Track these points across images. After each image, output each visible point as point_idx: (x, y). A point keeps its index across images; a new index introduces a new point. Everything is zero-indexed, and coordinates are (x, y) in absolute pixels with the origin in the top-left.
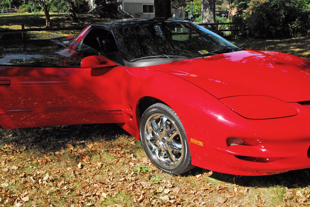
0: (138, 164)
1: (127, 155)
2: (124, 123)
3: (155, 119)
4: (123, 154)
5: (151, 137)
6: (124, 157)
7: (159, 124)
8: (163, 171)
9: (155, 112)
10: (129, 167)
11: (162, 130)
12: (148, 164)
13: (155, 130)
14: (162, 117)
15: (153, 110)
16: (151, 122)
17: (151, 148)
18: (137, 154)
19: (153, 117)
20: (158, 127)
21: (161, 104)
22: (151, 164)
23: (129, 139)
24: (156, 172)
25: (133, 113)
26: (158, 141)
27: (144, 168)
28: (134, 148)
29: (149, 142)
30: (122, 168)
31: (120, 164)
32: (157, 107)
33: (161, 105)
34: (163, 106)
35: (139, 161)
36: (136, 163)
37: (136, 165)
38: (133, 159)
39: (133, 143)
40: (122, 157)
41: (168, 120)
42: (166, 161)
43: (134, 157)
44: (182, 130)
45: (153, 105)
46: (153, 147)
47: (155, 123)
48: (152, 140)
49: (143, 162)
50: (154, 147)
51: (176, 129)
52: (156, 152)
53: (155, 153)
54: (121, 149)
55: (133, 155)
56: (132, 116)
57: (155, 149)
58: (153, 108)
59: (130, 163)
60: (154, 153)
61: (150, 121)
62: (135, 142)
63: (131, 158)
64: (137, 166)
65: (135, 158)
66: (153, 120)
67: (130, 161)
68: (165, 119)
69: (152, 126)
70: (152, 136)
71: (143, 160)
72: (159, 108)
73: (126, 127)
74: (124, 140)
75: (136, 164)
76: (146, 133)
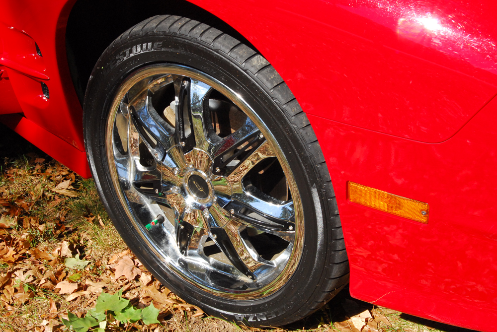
0: (95, 288)
1: (43, 245)
2: (21, 115)
3: (150, 94)
4: (26, 244)
5: (137, 172)
6: (33, 258)
7: (171, 112)
8: (207, 313)
9: (146, 61)
10: (58, 306)
11: (191, 143)
12: (137, 278)
13: (155, 142)
14: (186, 83)
15: (138, 50)
16: (131, 108)
17: (144, 217)
18: (84, 235)
19: (140, 84)
20: (168, 130)
21: (176, 18)
22: (149, 278)
23: (49, 171)
24: (175, 320)
25: (49, 71)
26: (175, 190)
27: (123, 311)
28: (71, 211)
29: (133, 189)
30: (25, 316)
31: (17, 295)
32: (154, 34)
33: (177, 25)
34: (188, 27)
35: (96, 271)
36: (88, 282)
37: (86, 293)
38: (73, 262)
39: (64, 187)
40: (23, 257)
41: (213, 94)
42: (214, 265)
43: (74, 254)
44: (295, 140)
45: (137, 28)
46: (151, 210)
47: (153, 110)
48: (143, 183)
49: (113, 271)
50: (155, 210)
51: (259, 132)
52: (165, 230)
53: (164, 235)
54: (20, 222)
55: (71, 247)
56: (45, 85)
57: (161, 221)
58: (136, 44)
59: (58, 286)
60: (158, 235)
61: (126, 101)
62: (75, 185)
63: (62, 259)
64: (92, 295)
65: (81, 258)
66: (142, 96)
67: (59, 273)
68: (199, 90)
69: (140, 126)
70: (141, 168)
71: (112, 261)
72: (169, 40)
73: (29, 129)
74: (29, 177)
75: (86, 288)
76: (115, 152)
